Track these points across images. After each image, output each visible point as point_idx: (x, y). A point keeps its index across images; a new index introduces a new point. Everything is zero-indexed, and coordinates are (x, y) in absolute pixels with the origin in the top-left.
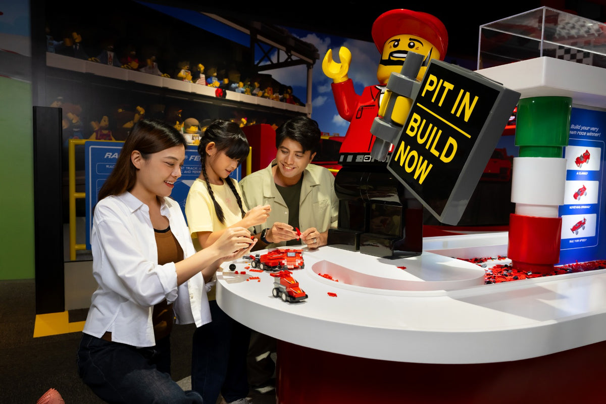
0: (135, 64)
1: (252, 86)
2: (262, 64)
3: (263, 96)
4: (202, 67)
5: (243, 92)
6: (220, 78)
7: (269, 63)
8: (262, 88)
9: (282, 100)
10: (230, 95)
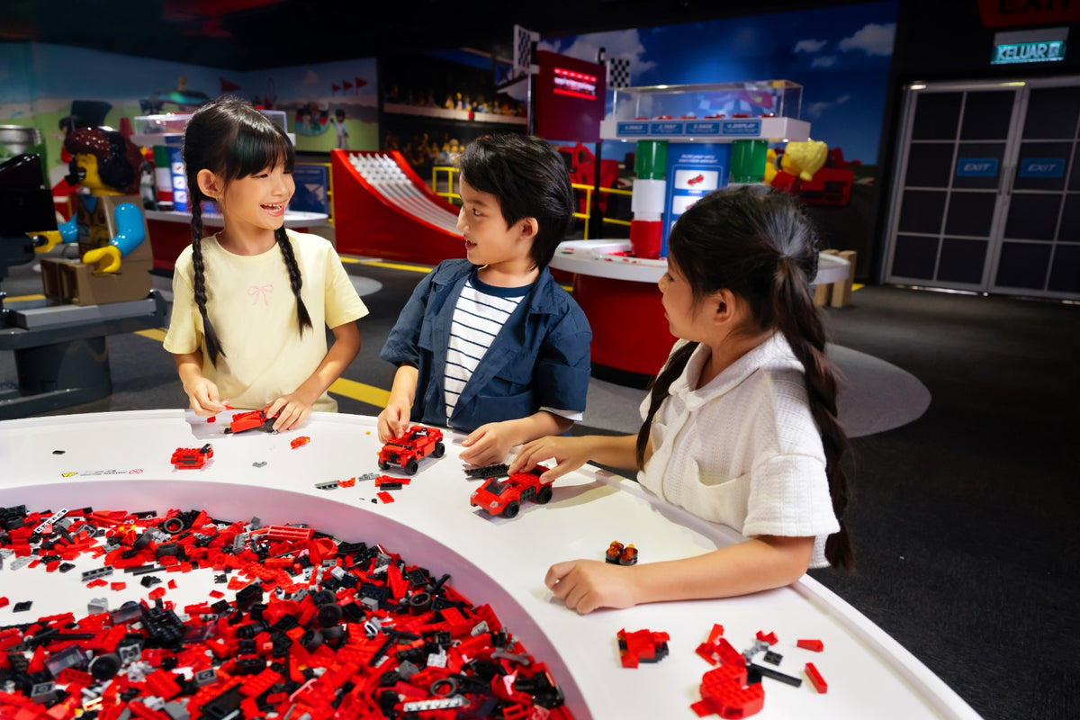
0: (422, 102)
1: (493, 106)
2: (501, 83)
3: (502, 114)
4: (459, 96)
5: (487, 112)
6: (471, 103)
7: (505, 81)
8: (501, 106)
9: (516, 115)
10: (479, 117)
